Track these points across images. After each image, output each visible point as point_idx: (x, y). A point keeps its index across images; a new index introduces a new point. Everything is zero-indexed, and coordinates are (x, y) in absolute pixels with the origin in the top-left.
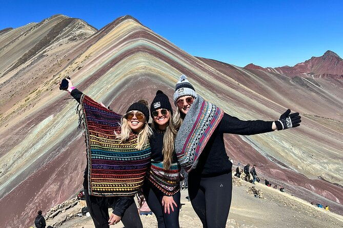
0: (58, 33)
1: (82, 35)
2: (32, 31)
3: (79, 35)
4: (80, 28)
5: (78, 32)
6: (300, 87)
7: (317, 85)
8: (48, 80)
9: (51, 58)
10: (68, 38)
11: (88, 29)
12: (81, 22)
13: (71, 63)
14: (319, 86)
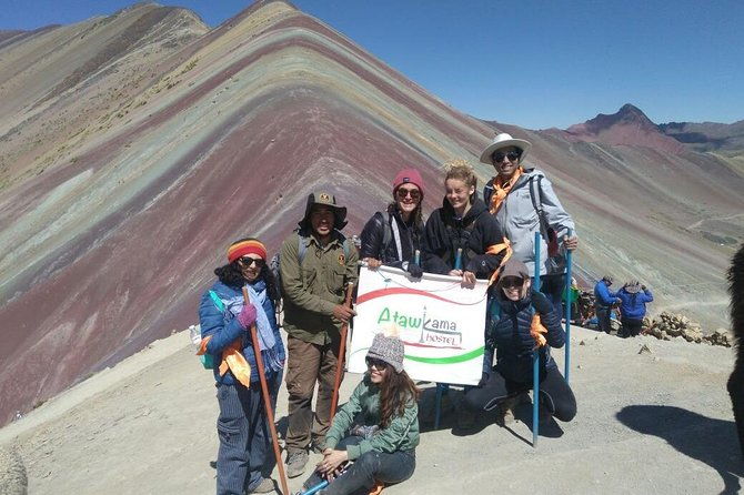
0: (143, 32)
1: (189, 37)
2: (96, 31)
3: (182, 39)
4: (185, 25)
5: (181, 33)
6: (586, 159)
7: (619, 158)
8: (109, 112)
9: (123, 77)
10: (162, 43)
11: (201, 28)
12: (187, 14)
13: (157, 81)
14: (622, 160)
